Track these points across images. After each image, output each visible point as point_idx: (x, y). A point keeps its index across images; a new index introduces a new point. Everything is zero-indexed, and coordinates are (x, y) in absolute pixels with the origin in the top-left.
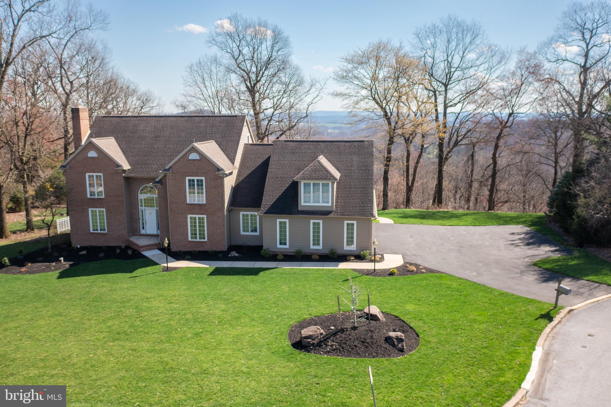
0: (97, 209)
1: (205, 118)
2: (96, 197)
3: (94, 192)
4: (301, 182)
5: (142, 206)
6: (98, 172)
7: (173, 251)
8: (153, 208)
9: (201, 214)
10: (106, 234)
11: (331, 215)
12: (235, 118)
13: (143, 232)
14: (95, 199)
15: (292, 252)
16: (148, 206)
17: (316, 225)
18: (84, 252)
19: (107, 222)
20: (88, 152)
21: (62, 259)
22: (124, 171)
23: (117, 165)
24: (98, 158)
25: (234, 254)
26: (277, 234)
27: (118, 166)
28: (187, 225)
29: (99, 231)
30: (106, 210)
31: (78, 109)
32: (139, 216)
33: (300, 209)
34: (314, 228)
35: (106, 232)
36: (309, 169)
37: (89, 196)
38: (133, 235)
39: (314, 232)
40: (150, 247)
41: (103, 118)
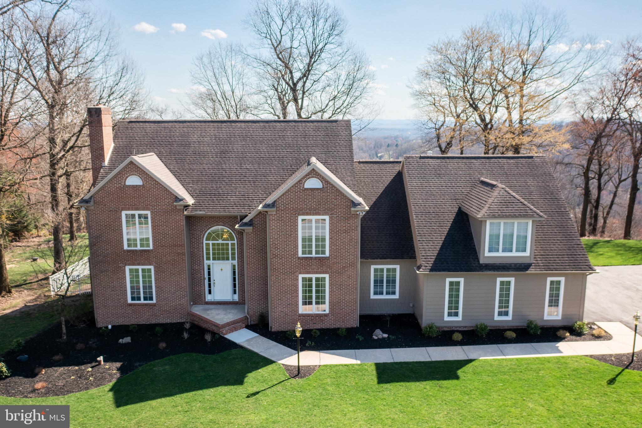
0: (140, 268)
1: (290, 124)
2: (139, 248)
3: (135, 240)
4: (486, 221)
5: (208, 259)
6: (144, 209)
7: (273, 330)
8: (227, 262)
9: (321, 273)
10: (154, 305)
11: (531, 271)
12: (334, 124)
13: (209, 298)
14: (136, 250)
15: (466, 327)
16: (219, 259)
17: (505, 286)
18: (128, 340)
19: (156, 287)
20: (127, 177)
21: (101, 358)
22: (186, 207)
23: (176, 197)
24: (143, 186)
25: (379, 334)
26: (444, 301)
27: (177, 199)
28: (297, 291)
29: (142, 301)
30: (155, 267)
31: (100, 109)
32: (204, 274)
33: (482, 261)
34: (501, 290)
35: (154, 301)
36: (496, 201)
37: (126, 247)
38: (195, 303)
39: (501, 295)
40: (234, 326)
41: (130, 124)
